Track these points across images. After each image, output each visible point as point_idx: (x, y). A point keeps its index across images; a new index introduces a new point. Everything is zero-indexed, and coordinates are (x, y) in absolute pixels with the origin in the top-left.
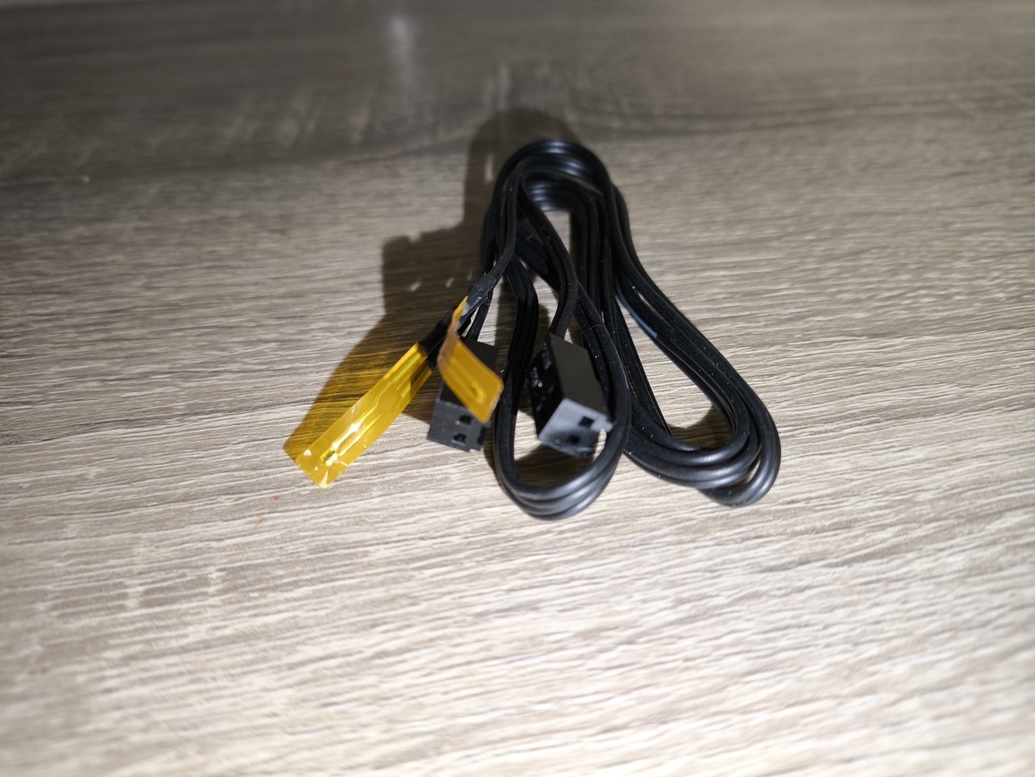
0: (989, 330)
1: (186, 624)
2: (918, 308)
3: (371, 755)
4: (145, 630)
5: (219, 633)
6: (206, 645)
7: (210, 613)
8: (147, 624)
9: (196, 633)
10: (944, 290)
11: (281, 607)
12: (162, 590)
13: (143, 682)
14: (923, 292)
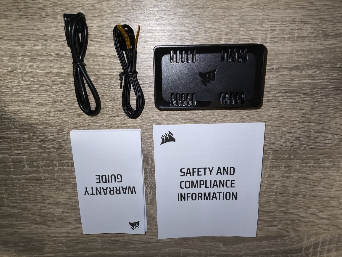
0: (100, 74)
1: (217, 35)
2: (109, 82)
3: (197, 16)
4: (221, 35)
5: (213, 33)
6: (214, 32)
7: (214, 36)
8: (221, 36)
9: (216, 33)
10: (102, 86)
11: (207, 36)
12: (220, 41)
13: (220, 28)
14: (106, 86)
